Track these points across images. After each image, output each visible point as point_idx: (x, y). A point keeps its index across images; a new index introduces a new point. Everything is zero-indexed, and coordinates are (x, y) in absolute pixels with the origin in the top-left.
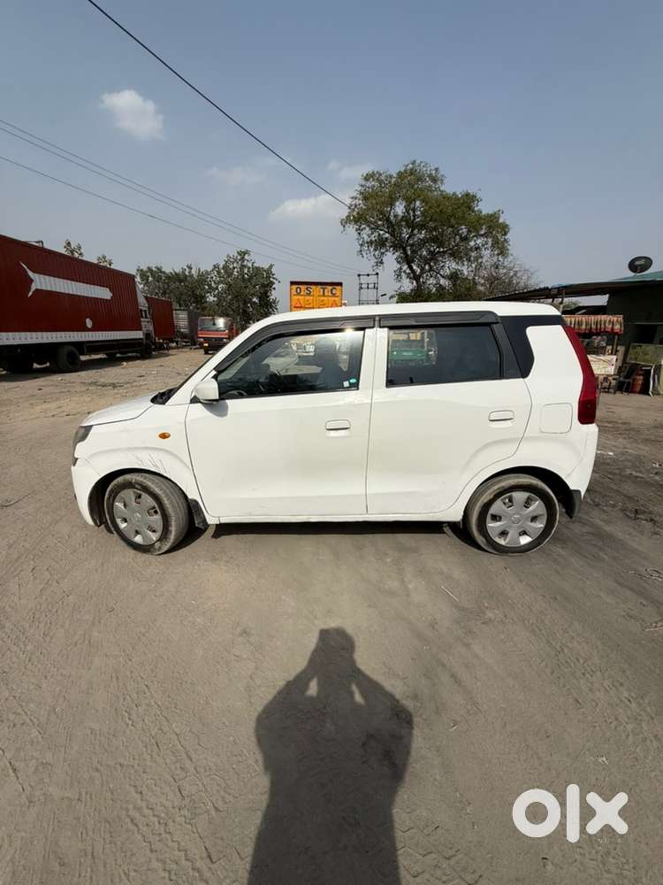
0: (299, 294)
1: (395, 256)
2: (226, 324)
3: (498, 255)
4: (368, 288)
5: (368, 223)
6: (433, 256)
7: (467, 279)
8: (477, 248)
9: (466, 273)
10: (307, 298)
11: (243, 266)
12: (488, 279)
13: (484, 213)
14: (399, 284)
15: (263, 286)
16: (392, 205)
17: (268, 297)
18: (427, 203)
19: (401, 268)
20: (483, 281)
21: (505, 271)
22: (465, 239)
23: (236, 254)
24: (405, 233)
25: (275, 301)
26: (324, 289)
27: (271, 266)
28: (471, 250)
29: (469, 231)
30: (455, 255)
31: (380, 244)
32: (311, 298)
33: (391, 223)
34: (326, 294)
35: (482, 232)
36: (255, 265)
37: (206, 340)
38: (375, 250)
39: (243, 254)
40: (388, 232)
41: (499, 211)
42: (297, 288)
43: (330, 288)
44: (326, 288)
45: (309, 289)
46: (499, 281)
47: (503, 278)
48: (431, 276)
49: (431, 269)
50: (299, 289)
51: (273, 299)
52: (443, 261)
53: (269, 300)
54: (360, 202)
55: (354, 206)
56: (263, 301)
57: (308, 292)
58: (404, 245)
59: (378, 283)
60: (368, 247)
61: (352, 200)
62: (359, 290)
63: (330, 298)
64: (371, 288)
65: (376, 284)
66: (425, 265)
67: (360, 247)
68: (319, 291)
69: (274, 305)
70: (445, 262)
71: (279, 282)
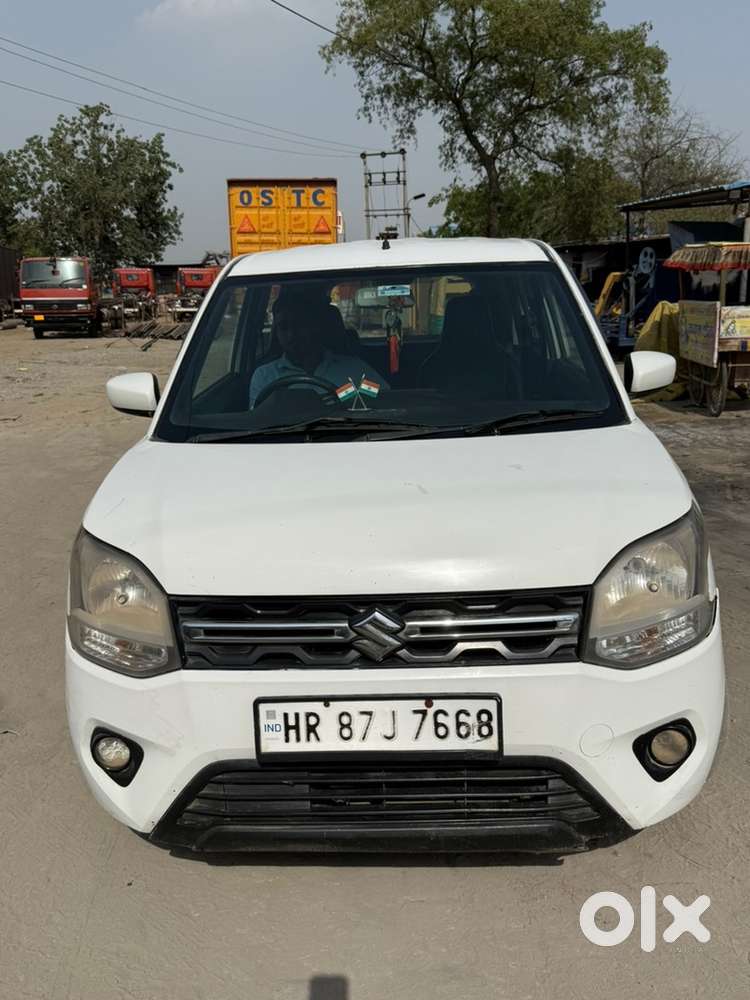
0: (247, 205)
1: (439, 117)
2: (80, 270)
3: (649, 111)
4: (384, 182)
5: (380, 53)
6: (520, 114)
7: (590, 160)
8: (608, 98)
9: (587, 146)
10: (265, 212)
11: (97, 140)
12: (637, 156)
13: (613, 28)
14: (451, 175)
15: (145, 180)
16: (427, 13)
17: (159, 205)
18: (498, 13)
19: (452, 142)
20: (627, 161)
21: (671, 138)
22: (580, 81)
23: (78, 114)
24: (458, 70)
25: (172, 216)
26: (299, 194)
27: (159, 136)
28: (595, 100)
29: (588, 65)
30: (567, 111)
31: (407, 91)
32: (273, 212)
33: (427, 51)
34: (303, 203)
35: (615, 67)
36: (123, 135)
37: (40, 307)
38: (397, 105)
39: (94, 113)
40: (422, 70)
41: (644, 24)
42: (243, 193)
43: (311, 190)
44: (303, 191)
45: (268, 194)
46: (660, 160)
47: (669, 153)
48: (518, 156)
49: (516, 142)
50: (245, 196)
51: (169, 210)
52: (542, 123)
53: (161, 213)
54: (361, 12)
55: (348, 20)
56: (147, 215)
57: (266, 201)
58: (458, 96)
59: (404, 172)
60: (382, 100)
61: (344, 8)
62: (366, 186)
63: (312, 212)
64: (392, 183)
65: (401, 174)
66: (503, 134)
67: (364, 100)
68: (289, 198)
69: (172, 224)
70: (544, 125)
71: (181, 170)
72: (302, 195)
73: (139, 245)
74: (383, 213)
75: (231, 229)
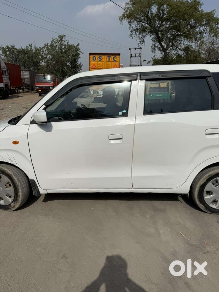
0: (94, 60)
1: (151, 38)
2: (51, 78)
3: (213, 36)
4: (135, 56)
5: (136, 19)
6: (174, 38)
7: (194, 50)
8: (201, 33)
9: (194, 47)
10: (99, 63)
11: (61, 45)
12: (207, 51)
13: (205, 11)
14: (154, 54)
15: (74, 56)
16: (150, 8)
17: (76, 62)
18: (170, 6)
19: (155, 45)
20: (204, 52)
21: (217, 46)
22: (194, 27)
23: (57, 38)
24: (158, 24)
25: (80, 65)
26: (109, 57)
27: (79, 44)
28: (197, 33)
29: (196, 23)
30: (188, 36)
31: (142, 30)
32: (102, 63)
33: (149, 18)
34: (110, 60)
35: (204, 23)
36: (69, 44)
37: (40, 88)
38: (140, 34)
39: (61, 37)
40: (148, 24)
41: (214, 11)
42: (93, 57)
43: (113, 57)
44: (111, 57)
45: (100, 58)
46: (214, 52)
47: (216, 50)
48: (173, 49)
49: (173, 45)
50: (94, 58)
51: (79, 64)
52: (180, 40)
53: (77, 64)
54: (131, 6)
55: (127, 8)
56: (73, 65)
57: (100, 59)
58: (157, 31)
59: (141, 54)
60: (136, 32)
61: (126, 5)
62: (130, 57)
63: (113, 63)
64: (137, 57)
65: (140, 54)
66: (169, 43)
67: (130, 32)
68: (106, 59)
69: (80, 67)
70: (181, 41)
71: (83, 53)
72: (110, 58)
73: (71, 72)
74: (134, 65)
75: (90, 67)
